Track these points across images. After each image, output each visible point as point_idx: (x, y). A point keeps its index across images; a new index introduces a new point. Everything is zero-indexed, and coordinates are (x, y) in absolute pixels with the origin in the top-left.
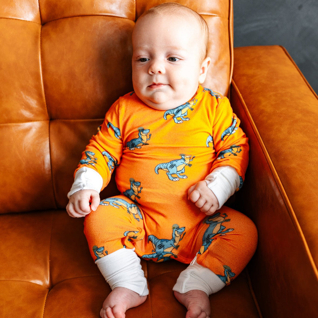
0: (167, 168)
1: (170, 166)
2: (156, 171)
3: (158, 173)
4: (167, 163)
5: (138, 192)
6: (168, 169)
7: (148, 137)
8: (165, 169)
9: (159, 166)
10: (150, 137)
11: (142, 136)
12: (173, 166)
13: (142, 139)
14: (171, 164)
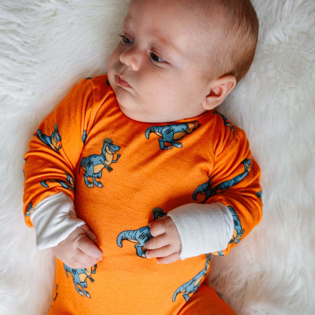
0: (136, 239)
1: (140, 236)
2: (119, 242)
3: (122, 246)
4: (135, 231)
5: (91, 270)
6: (138, 240)
7: (115, 159)
8: (133, 241)
9: (123, 234)
10: (117, 159)
11: (107, 154)
12: (144, 235)
13: (105, 159)
14: (141, 233)
